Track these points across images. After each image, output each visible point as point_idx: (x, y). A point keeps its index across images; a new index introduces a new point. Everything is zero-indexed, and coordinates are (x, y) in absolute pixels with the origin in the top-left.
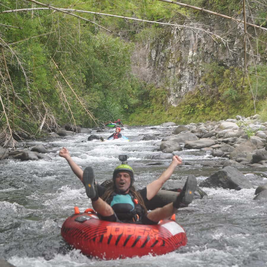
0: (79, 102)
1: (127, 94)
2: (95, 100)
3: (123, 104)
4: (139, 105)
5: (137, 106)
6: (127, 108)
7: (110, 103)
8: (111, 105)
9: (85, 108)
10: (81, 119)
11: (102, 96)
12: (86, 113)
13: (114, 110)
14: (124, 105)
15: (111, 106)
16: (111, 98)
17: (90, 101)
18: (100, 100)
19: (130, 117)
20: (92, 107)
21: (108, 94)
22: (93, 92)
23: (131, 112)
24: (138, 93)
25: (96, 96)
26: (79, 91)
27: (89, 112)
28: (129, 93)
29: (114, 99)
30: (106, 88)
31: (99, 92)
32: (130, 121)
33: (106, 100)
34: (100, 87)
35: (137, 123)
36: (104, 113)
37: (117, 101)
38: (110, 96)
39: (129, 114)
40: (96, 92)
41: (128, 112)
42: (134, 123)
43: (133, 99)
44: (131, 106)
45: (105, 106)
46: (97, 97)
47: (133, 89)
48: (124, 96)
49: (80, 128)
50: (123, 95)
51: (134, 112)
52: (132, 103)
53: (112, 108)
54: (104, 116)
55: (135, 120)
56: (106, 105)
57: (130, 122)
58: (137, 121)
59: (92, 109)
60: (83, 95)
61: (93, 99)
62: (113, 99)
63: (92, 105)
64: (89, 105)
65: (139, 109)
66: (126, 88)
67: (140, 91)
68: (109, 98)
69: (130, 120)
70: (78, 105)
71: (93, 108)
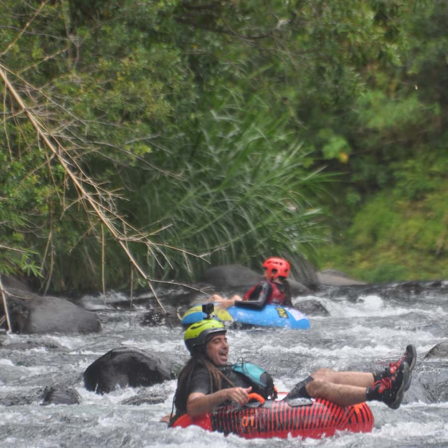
0: (25, 120)
1: (349, 70)
2: (131, 108)
3: (316, 128)
4: (426, 138)
5: (409, 144)
6: (344, 157)
7: (227, 126)
8: (238, 138)
9: (64, 162)
10: (32, 239)
11: (180, 78)
12: (73, 193)
13: (254, 175)
14: (322, 134)
15: (240, 146)
16: (235, 91)
17: (97, 112)
18: (160, 107)
19: (363, 222)
20: (110, 150)
21: (215, 63)
22: (119, 53)
23: (370, 188)
24: (421, 58)
25: (133, 76)
26: (19, 43)
27: (89, 188)
28: (361, 62)
29: (256, 97)
30: (207, 23)
31: (159, 51)
32: (360, 248)
33: (202, 106)
34: (162, 15)
35: (410, 258)
36: (191, 192)
37: (279, 114)
38: (231, 79)
39: (353, 197)
40: (141, 50)
41: (346, 184)
42: (386, 257)
43: (381, 95)
44: (370, 142)
45: (195, 147)
46: (147, 83)
47: (391, 35)
48: (329, 82)
49: (25, 294)
50: (320, 70)
51: (391, 182)
52: (378, 122)
53: (242, 157)
54: (190, 217)
55: (393, 242)
56: (200, 137)
57: (358, 255)
58: (406, 247)
59: (109, 164)
60: (49, 72)
61: (115, 95)
62: (247, 97)
63: (111, 138)
64: (90, 138)
65: (419, 166)
66: (340, 27)
67: (432, 45)
68: (224, 92)
69: (362, 238)
70: (14, 137)
71: (116, 160)
